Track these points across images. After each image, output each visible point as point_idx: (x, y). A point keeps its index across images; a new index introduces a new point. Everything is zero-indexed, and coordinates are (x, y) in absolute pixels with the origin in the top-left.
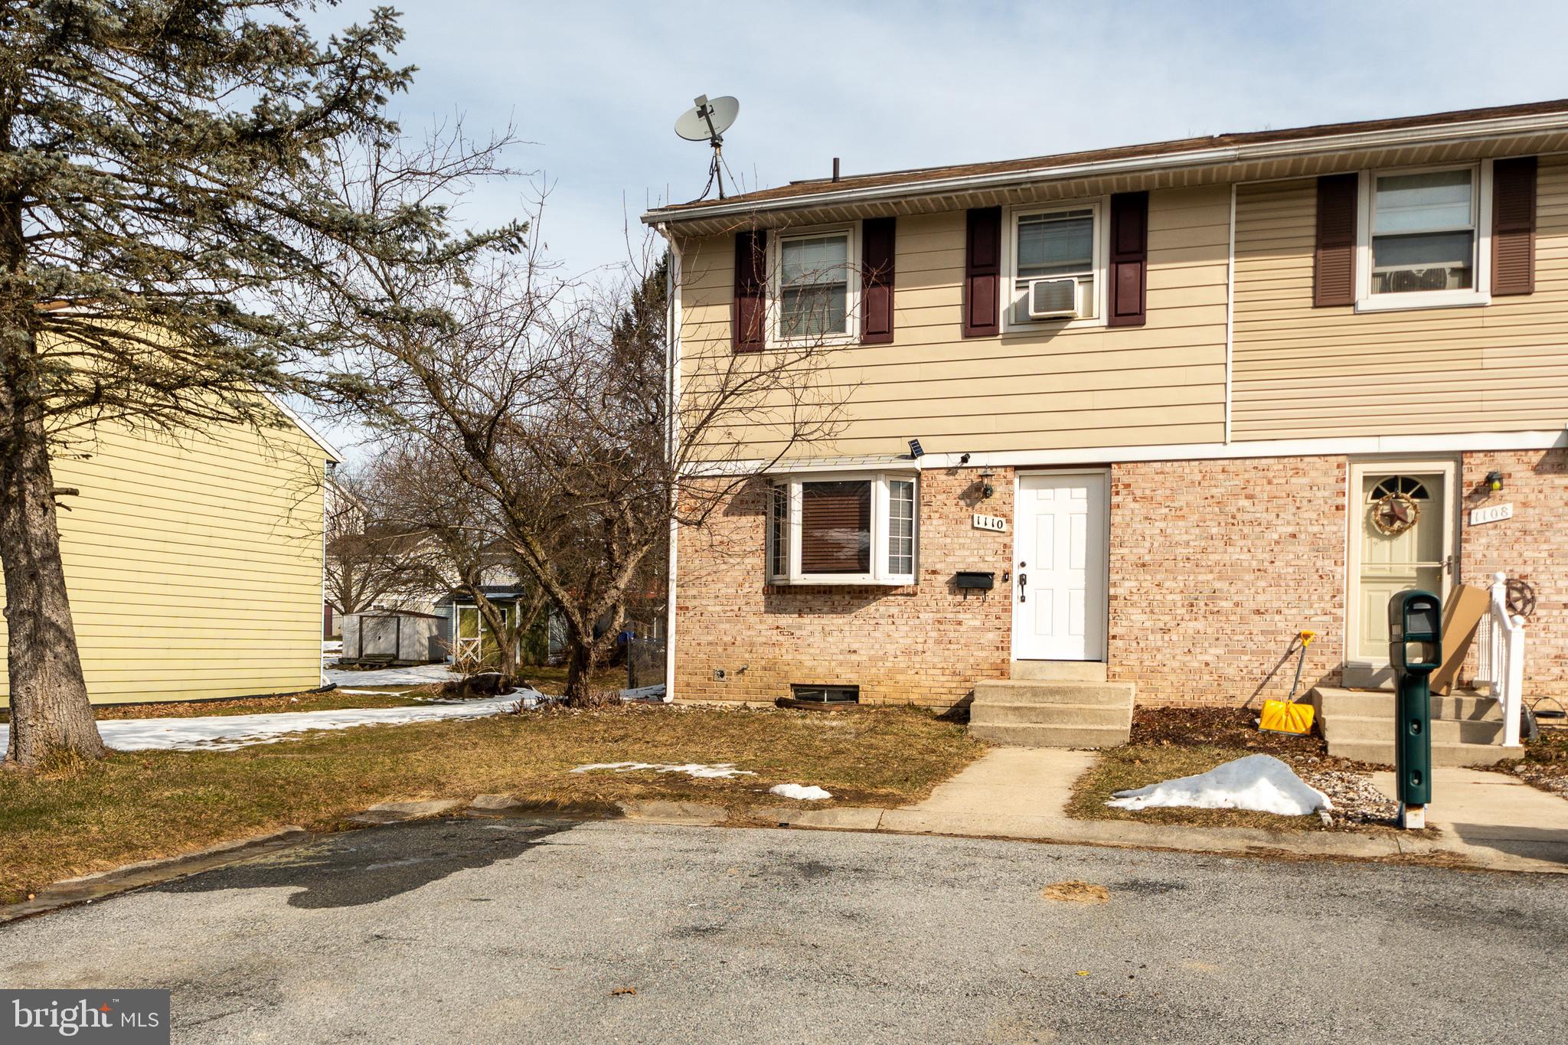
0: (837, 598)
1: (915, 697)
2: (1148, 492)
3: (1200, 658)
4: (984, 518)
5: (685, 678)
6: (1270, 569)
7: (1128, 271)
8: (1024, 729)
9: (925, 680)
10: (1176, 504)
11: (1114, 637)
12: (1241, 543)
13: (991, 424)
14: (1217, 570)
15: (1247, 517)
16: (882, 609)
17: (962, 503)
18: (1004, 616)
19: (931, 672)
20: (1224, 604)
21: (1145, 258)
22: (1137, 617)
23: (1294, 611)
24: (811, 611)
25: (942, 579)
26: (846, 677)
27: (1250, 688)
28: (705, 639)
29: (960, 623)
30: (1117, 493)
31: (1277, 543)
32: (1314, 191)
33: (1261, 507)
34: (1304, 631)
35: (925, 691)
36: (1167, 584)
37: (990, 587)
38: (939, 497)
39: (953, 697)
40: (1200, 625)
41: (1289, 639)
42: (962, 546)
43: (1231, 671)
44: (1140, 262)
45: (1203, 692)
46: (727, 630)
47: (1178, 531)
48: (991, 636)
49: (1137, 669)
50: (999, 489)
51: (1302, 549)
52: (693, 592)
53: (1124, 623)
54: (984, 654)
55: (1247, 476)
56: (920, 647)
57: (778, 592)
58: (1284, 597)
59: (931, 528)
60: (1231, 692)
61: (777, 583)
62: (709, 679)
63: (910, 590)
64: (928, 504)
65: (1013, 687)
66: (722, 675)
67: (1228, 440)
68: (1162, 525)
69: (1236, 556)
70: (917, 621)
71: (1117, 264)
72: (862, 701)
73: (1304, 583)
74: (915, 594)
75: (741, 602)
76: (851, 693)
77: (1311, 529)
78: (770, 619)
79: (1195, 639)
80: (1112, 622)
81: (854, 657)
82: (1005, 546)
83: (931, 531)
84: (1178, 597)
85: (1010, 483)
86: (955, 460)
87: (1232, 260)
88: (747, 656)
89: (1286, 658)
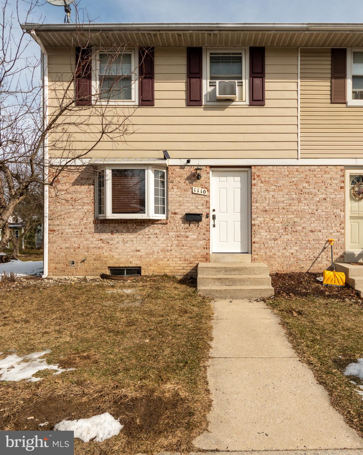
0: (130, 225)
1: (167, 271)
2: (267, 179)
3: (289, 251)
4: (197, 189)
5: (54, 265)
6: (316, 213)
7: (257, 81)
8: (225, 290)
9: (172, 264)
10: (279, 185)
11: (254, 243)
12: (305, 202)
13: (199, 146)
14: (295, 213)
15: (307, 191)
16: (151, 230)
17: (187, 182)
18: (207, 233)
19: (175, 259)
20: (298, 228)
21: (264, 76)
22: (264, 233)
23: (326, 231)
24: (117, 231)
25: (179, 217)
26: (135, 263)
27: (310, 263)
28: (64, 246)
29: (187, 237)
30: (254, 179)
31: (319, 202)
32: (330, 54)
33: (312, 187)
34: (330, 239)
35: (172, 268)
36: (276, 219)
37: (201, 220)
38: (176, 179)
39: (185, 271)
40: (289, 237)
41: (324, 242)
42: (188, 202)
43: (302, 257)
44: (262, 78)
45: (291, 265)
46: (75, 241)
47: (279, 196)
48: (201, 242)
49: (264, 256)
50: (203, 176)
51: (328, 205)
52: (58, 222)
53: (258, 236)
54: (199, 251)
55: (306, 173)
56: (169, 248)
57: (101, 223)
58: (322, 225)
59: (173, 193)
60: (302, 266)
61: (100, 218)
62: (67, 265)
63: (164, 222)
64: (172, 182)
65: (216, 268)
66: (73, 263)
67: (299, 157)
68: (273, 193)
69: (303, 207)
70: (168, 236)
71: (253, 77)
72: (142, 274)
73: (329, 219)
74: (166, 224)
75: (82, 227)
76: (137, 271)
77: (331, 196)
78: (97, 236)
79: (287, 243)
80: (253, 236)
81: (138, 253)
82: (207, 202)
83: (173, 194)
84: (280, 225)
85: (208, 173)
86: (184, 162)
87: (299, 80)
88: (86, 253)
89: (323, 250)
